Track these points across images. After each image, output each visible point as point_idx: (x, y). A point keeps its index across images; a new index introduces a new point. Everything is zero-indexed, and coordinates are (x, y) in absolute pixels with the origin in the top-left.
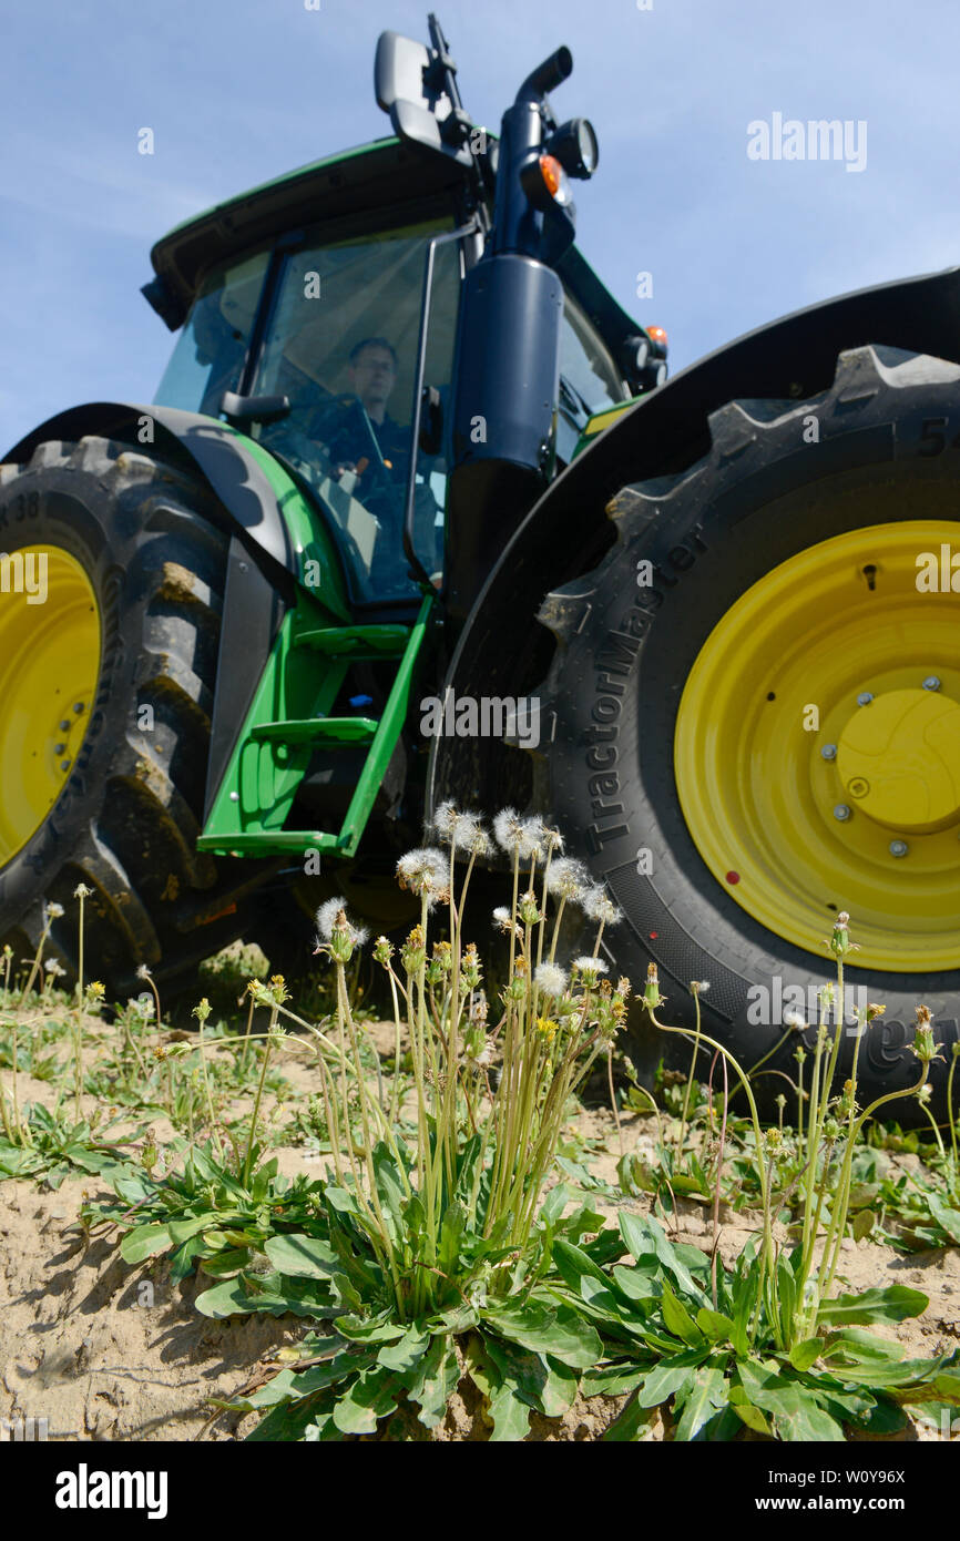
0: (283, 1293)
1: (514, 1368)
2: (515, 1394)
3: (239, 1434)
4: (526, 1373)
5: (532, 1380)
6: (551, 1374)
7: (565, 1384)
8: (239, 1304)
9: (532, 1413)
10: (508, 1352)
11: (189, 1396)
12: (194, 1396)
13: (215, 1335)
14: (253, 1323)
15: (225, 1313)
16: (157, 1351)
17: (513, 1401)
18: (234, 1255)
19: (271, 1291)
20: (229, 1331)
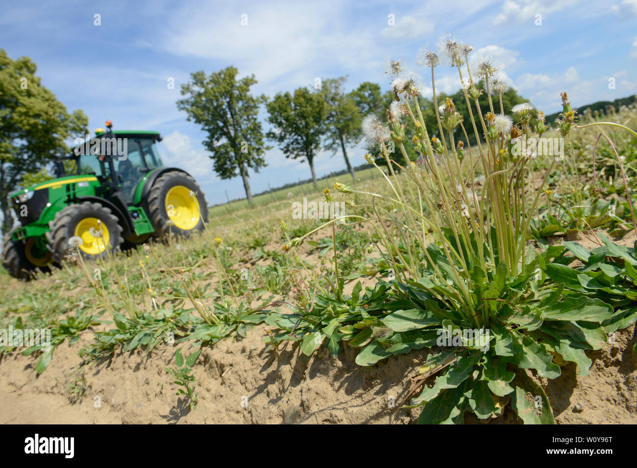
0: (404, 342)
1: (562, 333)
2: (571, 346)
3: (414, 415)
4: (570, 334)
5: (576, 335)
6: (584, 330)
7: (594, 331)
8: (379, 355)
9: (586, 351)
10: (554, 327)
11: (374, 407)
12: (377, 406)
13: (372, 374)
14: (392, 362)
15: (374, 362)
16: (342, 391)
17: (572, 350)
18: (361, 333)
19: (397, 343)
20: (379, 369)
